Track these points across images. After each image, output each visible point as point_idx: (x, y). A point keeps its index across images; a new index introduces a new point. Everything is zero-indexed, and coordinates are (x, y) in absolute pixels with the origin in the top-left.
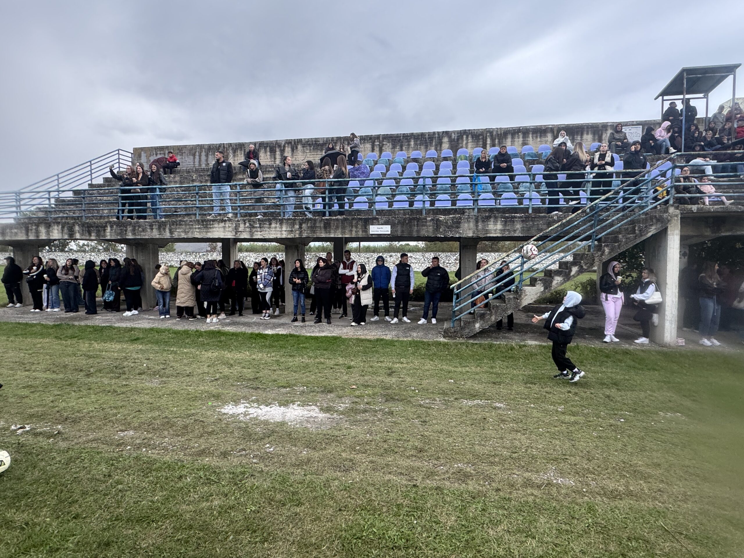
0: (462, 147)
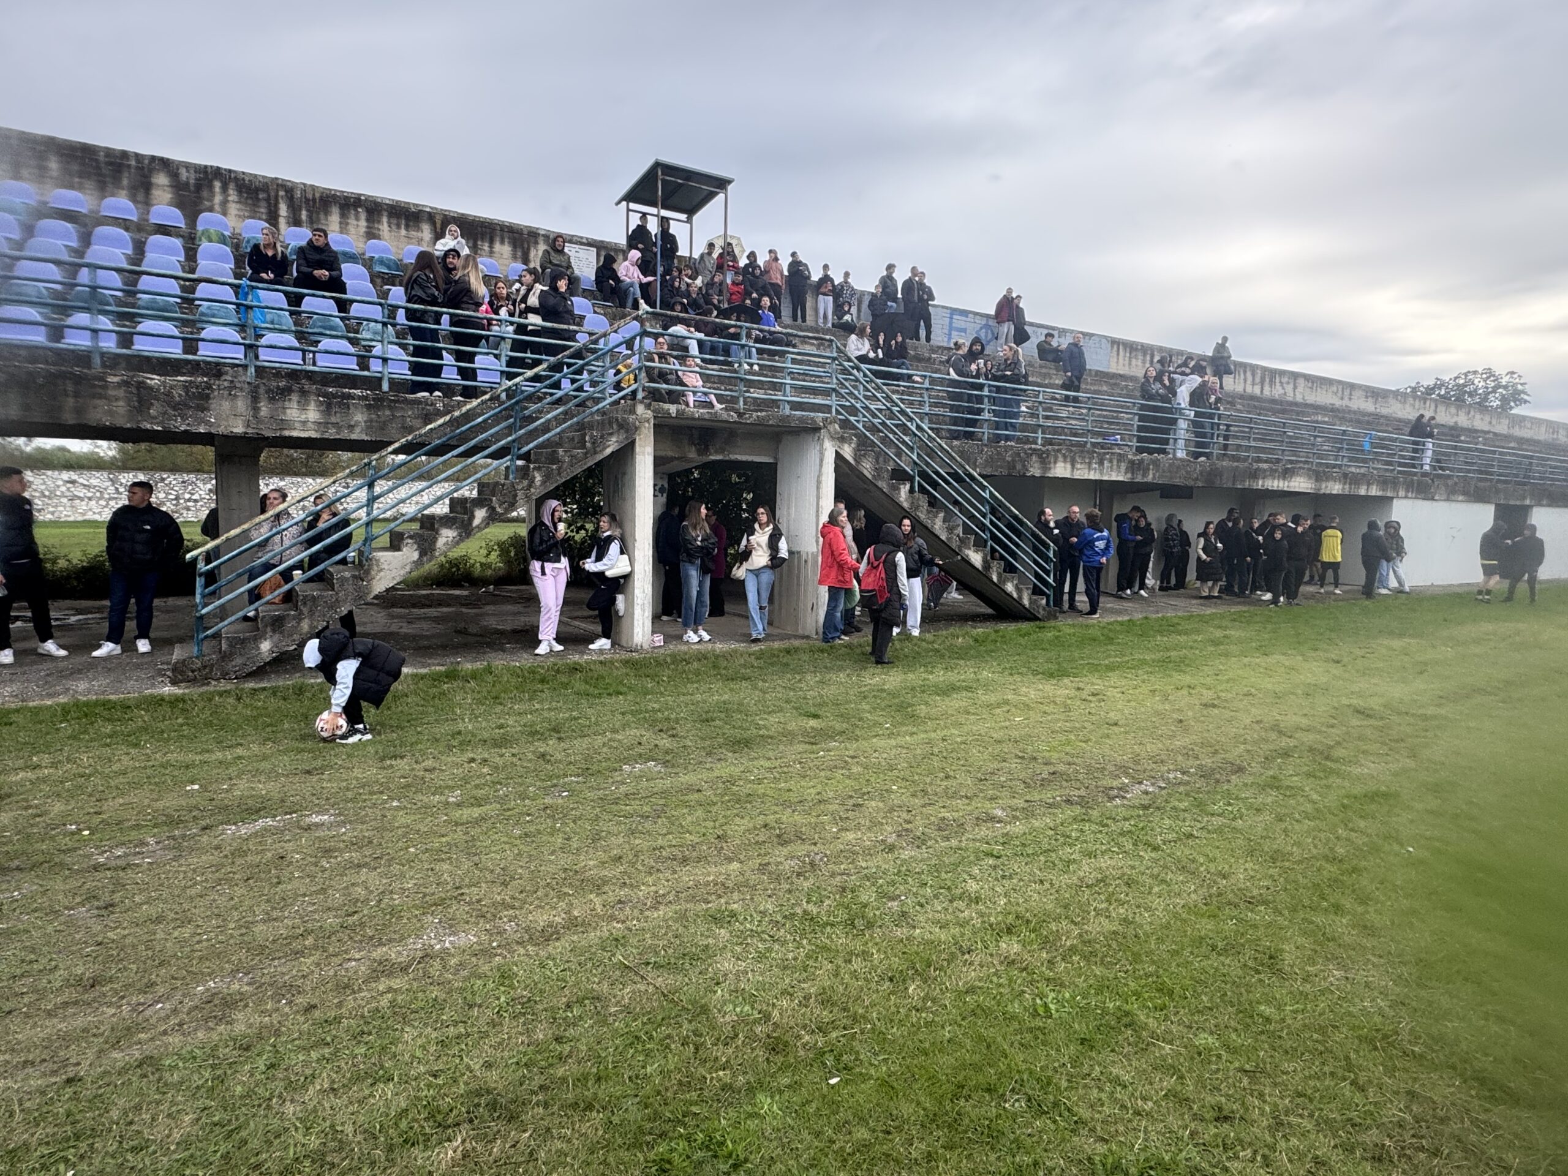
0: (211, 209)
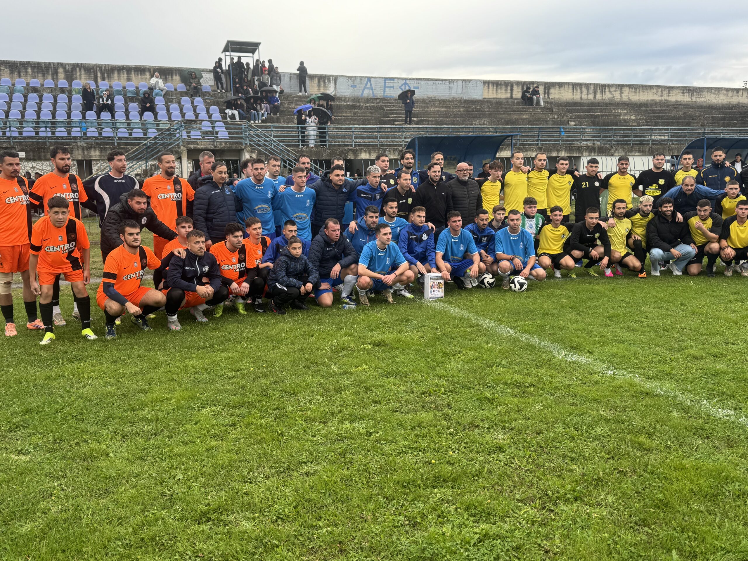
0: (76, 79)
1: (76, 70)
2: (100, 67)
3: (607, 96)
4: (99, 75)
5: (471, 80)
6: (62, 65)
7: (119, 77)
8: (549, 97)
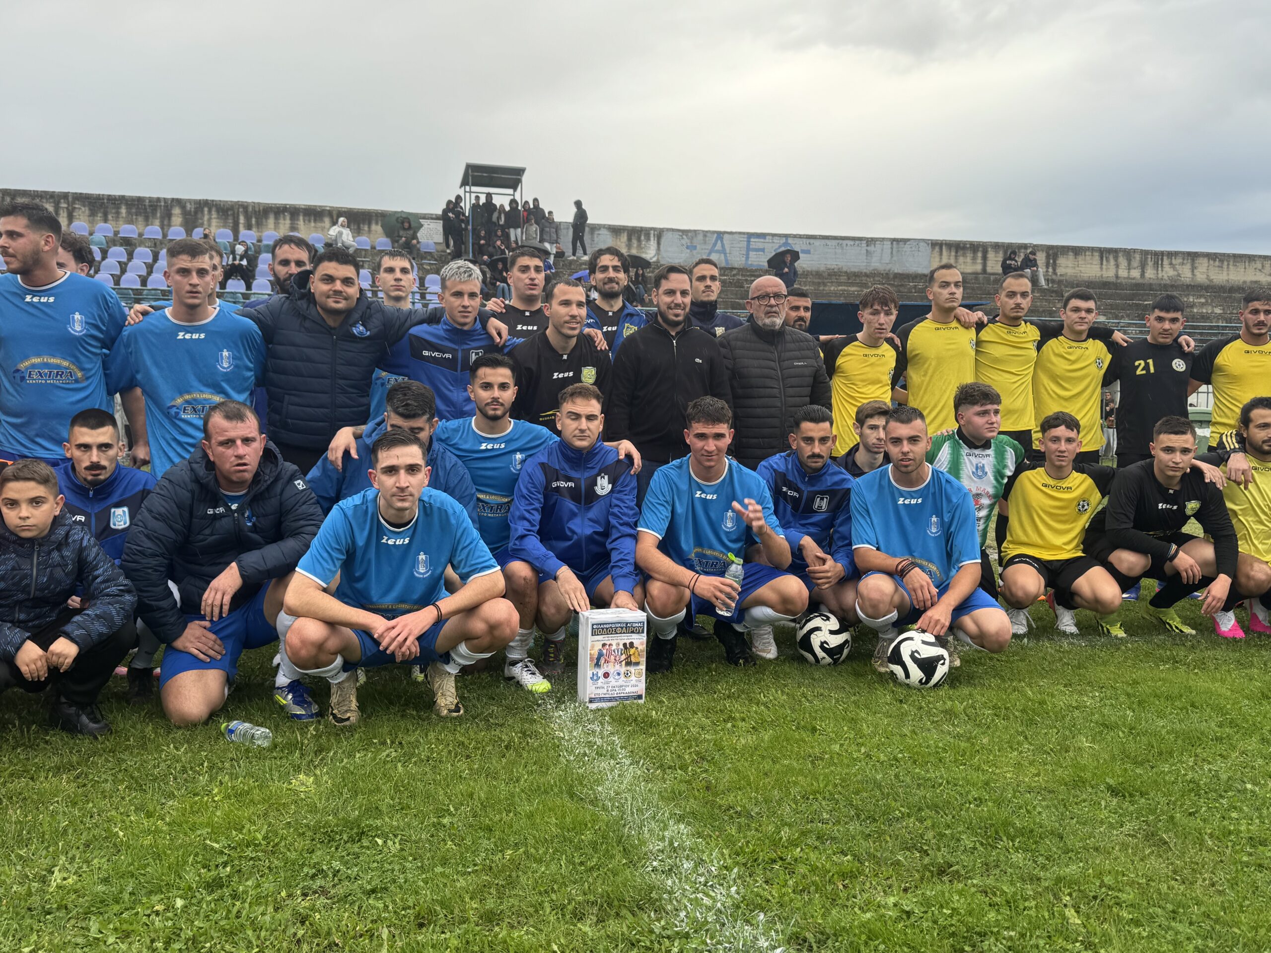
1: (202, 212)
2: (244, 206)
3: (1167, 273)
4: (242, 220)
5: (909, 240)
6: (179, 202)
7: (277, 225)
8: (1055, 273)
